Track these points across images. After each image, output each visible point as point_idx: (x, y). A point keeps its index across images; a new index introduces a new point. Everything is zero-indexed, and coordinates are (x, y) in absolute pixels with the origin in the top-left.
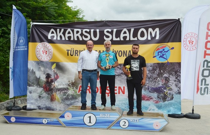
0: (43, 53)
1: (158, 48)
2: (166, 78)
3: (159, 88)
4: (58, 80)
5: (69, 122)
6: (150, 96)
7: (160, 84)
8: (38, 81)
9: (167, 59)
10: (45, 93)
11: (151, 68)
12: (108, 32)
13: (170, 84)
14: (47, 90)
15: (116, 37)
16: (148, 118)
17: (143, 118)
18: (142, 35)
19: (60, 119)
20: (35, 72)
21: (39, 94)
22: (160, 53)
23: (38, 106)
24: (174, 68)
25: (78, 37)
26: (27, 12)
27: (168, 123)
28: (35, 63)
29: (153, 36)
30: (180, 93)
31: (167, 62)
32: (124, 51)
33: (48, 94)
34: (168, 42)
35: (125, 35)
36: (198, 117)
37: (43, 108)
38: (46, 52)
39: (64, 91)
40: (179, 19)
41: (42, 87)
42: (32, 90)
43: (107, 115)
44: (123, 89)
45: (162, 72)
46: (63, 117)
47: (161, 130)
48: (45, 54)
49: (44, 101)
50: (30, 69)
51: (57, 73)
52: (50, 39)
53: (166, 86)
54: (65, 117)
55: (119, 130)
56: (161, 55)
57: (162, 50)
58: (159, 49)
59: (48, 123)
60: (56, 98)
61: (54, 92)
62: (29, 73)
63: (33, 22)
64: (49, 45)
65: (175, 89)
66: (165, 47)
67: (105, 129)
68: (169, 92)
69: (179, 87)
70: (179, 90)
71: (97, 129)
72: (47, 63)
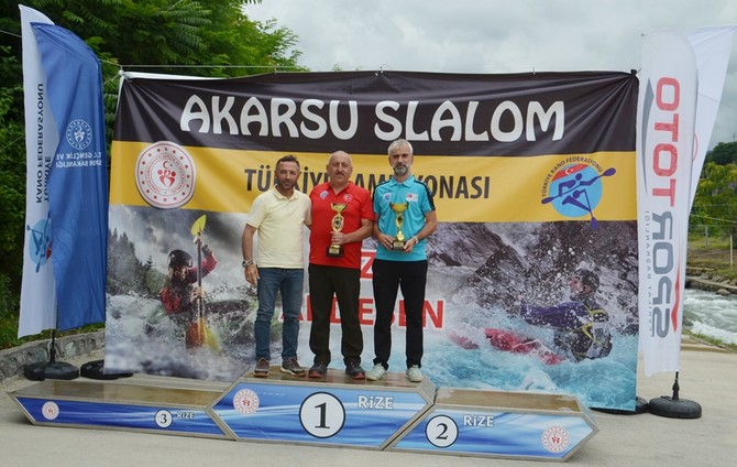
0: (162, 179)
1: (558, 170)
2: (588, 276)
3: (562, 308)
4: (212, 273)
5: (251, 423)
6: (530, 337)
7: (566, 295)
8: (145, 276)
9: (589, 210)
10: (167, 318)
11: (534, 240)
12: (388, 110)
13: (601, 299)
14: (173, 307)
15: (417, 130)
16: (526, 413)
17: (507, 413)
18: (507, 123)
19: (218, 412)
20: (132, 245)
21: (146, 323)
22: (565, 189)
23: (143, 360)
24: (615, 242)
25: (283, 126)
26: (105, 34)
27: (595, 431)
28: (131, 215)
29: (544, 128)
30: (634, 329)
31: (589, 218)
32: (443, 179)
33: (179, 322)
34: (595, 150)
35: (447, 123)
36: (693, 413)
37: (159, 370)
38: (174, 174)
39: (231, 314)
40: (634, 72)
41: (156, 298)
42: (120, 308)
43: (384, 401)
44: (435, 309)
45: (573, 253)
46: (227, 404)
47: (570, 455)
48: (167, 181)
49: (163, 346)
50: (116, 235)
51: (210, 248)
52: (188, 129)
53: (585, 303)
54: (235, 404)
55: (422, 453)
56: (571, 194)
57: (572, 177)
58: (562, 174)
59: (175, 427)
60: (206, 335)
61: (198, 315)
62: (111, 247)
63: (125, 70)
64: (183, 153)
65: (618, 316)
66: (585, 166)
67: (374, 449)
68: (596, 326)
69: (631, 310)
70: (631, 320)
71: (348, 447)
72: (174, 212)
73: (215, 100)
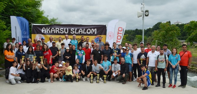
0: (40, 39)
15: (77, 32)
35: (81, 31)
52: (43, 32)
73: (47, 28)
